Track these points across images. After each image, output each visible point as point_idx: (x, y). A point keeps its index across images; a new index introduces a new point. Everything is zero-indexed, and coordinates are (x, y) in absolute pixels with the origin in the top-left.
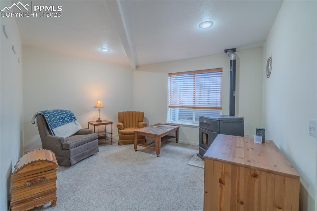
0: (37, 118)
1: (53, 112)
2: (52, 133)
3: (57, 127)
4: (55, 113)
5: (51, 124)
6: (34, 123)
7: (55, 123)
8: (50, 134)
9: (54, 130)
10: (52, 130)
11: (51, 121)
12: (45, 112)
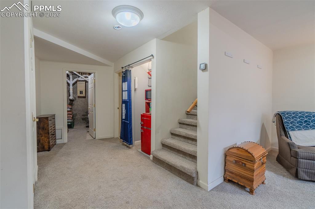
0: (276, 118)
1: (294, 113)
2: (288, 135)
3: (295, 130)
4: (295, 114)
5: (288, 126)
6: (274, 122)
7: (294, 125)
8: (285, 136)
9: (291, 133)
10: (288, 132)
11: (288, 123)
12: (284, 113)
